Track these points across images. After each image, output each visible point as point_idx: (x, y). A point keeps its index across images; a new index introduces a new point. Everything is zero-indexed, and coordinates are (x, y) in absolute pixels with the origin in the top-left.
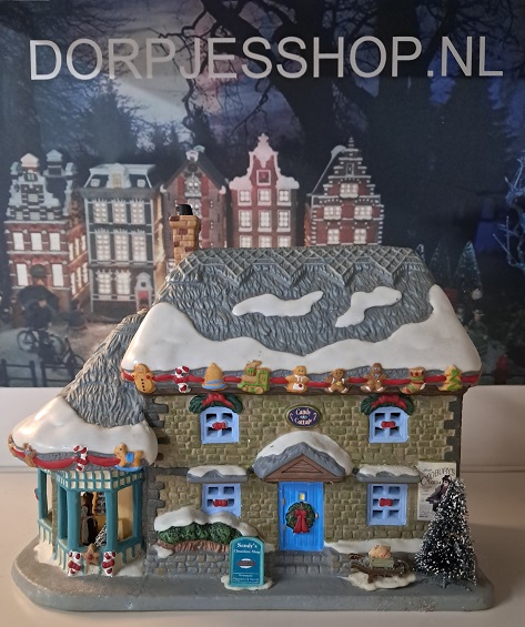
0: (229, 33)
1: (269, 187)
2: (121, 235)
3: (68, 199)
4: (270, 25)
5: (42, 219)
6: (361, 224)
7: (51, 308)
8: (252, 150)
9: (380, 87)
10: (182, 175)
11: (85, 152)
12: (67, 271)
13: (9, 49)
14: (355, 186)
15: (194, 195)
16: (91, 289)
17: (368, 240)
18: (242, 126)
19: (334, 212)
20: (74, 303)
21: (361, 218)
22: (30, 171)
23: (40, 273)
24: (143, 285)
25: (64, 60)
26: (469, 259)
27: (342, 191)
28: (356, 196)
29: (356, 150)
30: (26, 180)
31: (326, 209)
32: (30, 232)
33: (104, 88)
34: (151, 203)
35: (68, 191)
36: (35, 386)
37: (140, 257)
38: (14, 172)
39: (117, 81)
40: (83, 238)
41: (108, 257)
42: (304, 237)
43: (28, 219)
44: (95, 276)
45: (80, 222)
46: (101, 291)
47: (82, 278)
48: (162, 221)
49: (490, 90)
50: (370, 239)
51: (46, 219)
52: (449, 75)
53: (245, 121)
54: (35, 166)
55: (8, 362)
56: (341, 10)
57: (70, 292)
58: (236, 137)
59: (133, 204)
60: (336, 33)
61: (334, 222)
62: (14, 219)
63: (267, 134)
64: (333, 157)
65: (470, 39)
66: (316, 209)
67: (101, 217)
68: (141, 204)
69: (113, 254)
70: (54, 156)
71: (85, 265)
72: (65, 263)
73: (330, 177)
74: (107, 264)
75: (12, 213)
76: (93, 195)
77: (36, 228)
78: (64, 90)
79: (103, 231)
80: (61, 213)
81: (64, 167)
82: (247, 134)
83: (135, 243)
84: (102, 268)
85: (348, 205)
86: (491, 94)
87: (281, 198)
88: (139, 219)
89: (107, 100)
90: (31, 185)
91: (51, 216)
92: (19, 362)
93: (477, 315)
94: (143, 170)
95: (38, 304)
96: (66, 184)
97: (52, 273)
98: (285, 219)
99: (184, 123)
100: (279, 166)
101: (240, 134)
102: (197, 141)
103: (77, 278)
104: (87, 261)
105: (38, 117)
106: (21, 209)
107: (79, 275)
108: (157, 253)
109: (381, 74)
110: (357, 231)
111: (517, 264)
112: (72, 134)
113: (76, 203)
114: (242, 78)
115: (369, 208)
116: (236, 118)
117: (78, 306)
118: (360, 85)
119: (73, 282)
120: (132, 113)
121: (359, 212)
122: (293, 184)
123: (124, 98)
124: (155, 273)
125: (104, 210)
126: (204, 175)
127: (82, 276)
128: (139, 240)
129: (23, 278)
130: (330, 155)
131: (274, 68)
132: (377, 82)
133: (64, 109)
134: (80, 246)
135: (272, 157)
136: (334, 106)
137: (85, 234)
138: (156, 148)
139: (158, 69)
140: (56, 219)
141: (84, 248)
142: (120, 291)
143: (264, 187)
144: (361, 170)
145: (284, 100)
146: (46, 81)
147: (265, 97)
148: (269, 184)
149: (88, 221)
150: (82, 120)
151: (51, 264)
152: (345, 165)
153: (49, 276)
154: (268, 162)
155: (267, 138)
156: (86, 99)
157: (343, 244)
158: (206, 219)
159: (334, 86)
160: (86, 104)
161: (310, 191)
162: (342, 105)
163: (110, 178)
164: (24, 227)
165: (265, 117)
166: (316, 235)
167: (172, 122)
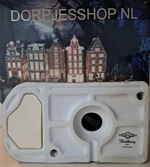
0: (65, 8)
1: (76, 49)
2: (37, 63)
3: (22, 53)
4: (75, 5)
5: (15, 59)
6: (101, 58)
7: (18, 83)
8: (71, 39)
9: (105, 22)
10: (53, 46)
11: (27, 40)
12: (22, 73)
13: (5, 13)
14: (99, 49)
15: (56, 52)
16: (29, 77)
17: (103, 63)
18: (69, 33)
19: (93, 56)
20: (24, 81)
21: (101, 57)
22: (12, 46)
23: (15, 73)
24: (43, 76)
25: (20, 16)
26: (129, 67)
27: (96, 50)
28: (99, 51)
29: (99, 39)
30: (11, 48)
31: (91, 55)
32: (12, 62)
33: (31, 23)
34: (45, 54)
35: (22, 51)
37: (42, 68)
38: (7, 46)
39: (35, 21)
40: (27, 64)
41: (33, 69)
42: (85, 62)
43: (12, 59)
44: (30, 74)
45: (25, 59)
46: (32, 78)
47: (27, 74)
48: (48, 59)
50: (103, 62)
52: (123, 19)
53: (69, 31)
54: (13, 44)
56: (94, 1)
57: (23, 78)
58: (67, 36)
59: (40, 54)
60: (93, 7)
61: (93, 58)
62: (8, 59)
63: (75, 35)
64: (93, 41)
65: (129, 9)
66: (89, 55)
67: (31, 58)
68: (42, 54)
69: (35, 68)
70: (18, 42)
71: (27, 71)
72: (22, 70)
73: (92, 46)
74: (33, 71)
75: (7, 57)
76: (29, 52)
77: (14, 61)
78: (21, 24)
79: (32, 62)
80: (20, 57)
81: (21, 45)
82: (70, 35)
83: (41, 65)
84: (32, 72)
85: (97, 54)
86: (134, 23)
87: (79, 52)
88: (41, 58)
89: (32, 26)
90: (12, 50)
91: (18, 58)
94: (42, 45)
95: (14, 82)
96: (22, 49)
97: (18, 73)
98: (80, 58)
99: (53, 32)
100: (79, 43)
101: (68, 35)
102: (57, 37)
103: (25, 75)
105: (13, 31)
106: (9, 56)
107: (26, 74)
108: (47, 67)
109: (105, 19)
110: (100, 61)
111: (142, 69)
112: (23, 36)
113: (24, 55)
114: (68, 20)
115: (103, 54)
116: (67, 31)
118: (100, 21)
119: (24, 75)
120: (39, 30)
121: (100, 55)
122: (82, 48)
123: (37, 26)
124: (46, 73)
125: (32, 56)
126: (59, 46)
129: (10, 75)
130: (92, 40)
131: (77, 17)
132: (104, 21)
133: (21, 29)
134: (26, 66)
135: (77, 41)
136: (93, 27)
137: (27, 62)
138: (46, 39)
139: (46, 18)
140: (19, 59)
141: (27, 66)
142: (37, 78)
143: (75, 49)
144: (100, 44)
145: (80, 26)
146: (16, 21)
147: (75, 25)
148: (76, 48)
149: (28, 59)
150: (26, 32)
151: (18, 71)
152: (96, 43)
153: (18, 74)
154: (76, 43)
155: (75, 36)
156: (27, 26)
157: (96, 64)
158: (59, 58)
159: (93, 22)
160: (27, 28)
161: (87, 50)
162: (95, 27)
163: (33, 47)
164: (10, 61)
165: (75, 30)
166: (89, 62)
167: (50, 32)
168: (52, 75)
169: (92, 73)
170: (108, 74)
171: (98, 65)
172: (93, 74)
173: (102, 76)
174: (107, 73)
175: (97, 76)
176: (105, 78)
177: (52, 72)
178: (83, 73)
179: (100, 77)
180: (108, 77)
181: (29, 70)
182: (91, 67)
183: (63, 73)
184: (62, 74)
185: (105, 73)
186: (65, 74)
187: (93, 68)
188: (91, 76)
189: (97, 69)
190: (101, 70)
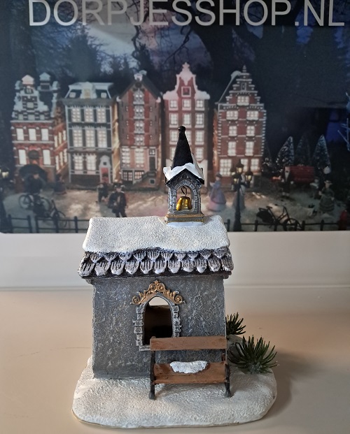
1: (189, 98)
2: (89, 130)
3: (54, 106)
5: (36, 119)
6: (251, 123)
7: (42, 180)
8: (179, 73)
9: (263, 32)
10: (131, 90)
11: (66, 74)
12: (53, 154)
13: (14, 4)
14: (247, 98)
15: (139, 103)
16: (70, 166)
17: (256, 134)
18: (172, 57)
19: (232, 115)
20: (58, 176)
21: (251, 119)
22: (29, 87)
23: (34, 155)
24: (105, 164)
26: (322, 147)
27: (239, 101)
28: (247, 104)
29: (248, 74)
30: (26, 93)
31: (228, 112)
32: (28, 128)
33: (79, 31)
34: (111, 108)
35: (54, 101)
36: (31, 232)
37: (103, 145)
38: (17, 88)
39: (88, 27)
40: (64, 132)
41: (81, 145)
42: (213, 131)
43: (27, 119)
44: (72, 158)
45: (62, 121)
46: (76, 168)
47: (64, 159)
48: (118, 121)
49: (336, 35)
50: (258, 132)
51: (39, 119)
52: (309, 25)
53: (174, 54)
54: (32, 83)
55: (13, 216)
57: (55, 169)
58: (168, 65)
59: (98, 109)
61: (233, 121)
62: (17, 119)
63: (188, 63)
64: (233, 78)
66: (221, 113)
67: (77, 118)
68: (104, 110)
69: (84, 143)
70: (45, 77)
71: (65, 150)
72: (52, 149)
73: (231, 92)
74: (81, 150)
75: (16, 115)
76: (71, 103)
77: (32, 125)
78: (52, 33)
79: (78, 127)
80: (49, 115)
81: (51, 84)
82: (175, 63)
83: (100, 136)
84: (77, 152)
85: (243, 110)
86: (336, 38)
87: (198, 105)
88: (102, 119)
90: (29, 96)
91: (42, 117)
92: (20, 216)
93: (327, 184)
94: (105, 86)
95: (32, 177)
96: (52, 96)
97: (43, 156)
98: (200, 119)
99: (133, 55)
100: (197, 84)
101: (170, 63)
102: (141, 68)
103: (60, 159)
104: (67, 148)
105: (34, 50)
106: (22, 112)
107: (61, 157)
108: (115, 142)
109: (264, 24)
110: (249, 128)
112: (57, 62)
113: (59, 110)
114: (172, 25)
115: (257, 113)
116: (168, 52)
117: (61, 178)
118: (251, 30)
119: (57, 161)
120: (98, 48)
121: (250, 114)
122: (205, 96)
123: (92, 38)
124: (113, 156)
125: (79, 113)
127: (63, 157)
128: (102, 134)
129: (23, 159)
130: (230, 77)
132: (262, 29)
133: (52, 45)
134: (62, 137)
135: (192, 78)
136: (233, 45)
137: (65, 129)
138: (114, 72)
139: (115, 19)
140: (46, 119)
141: (65, 139)
142: (89, 168)
143: (186, 98)
144: (251, 88)
145: (200, 40)
146: (40, 26)
147: (187, 38)
148: (190, 96)
149: (67, 121)
150: (64, 53)
151: (42, 150)
152: (240, 84)
153: (41, 158)
154: (189, 82)
155: (188, 66)
156: (67, 39)
157: (239, 136)
158: (147, 119)
159: (233, 31)
160: (67, 42)
161: (217, 101)
162: (238, 44)
163: (83, 92)
164: (24, 124)
165: (187, 52)
166: (221, 130)
167: (125, 54)
168: (128, 162)
169: (229, 157)
170: (268, 162)
171: (243, 138)
172: (230, 161)
173: (254, 165)
174: (267, 159)
175: (242, 166)
176: (260, 171)
177: (128, 154)
178: (205, 158)
179: (249, 169)
180: (270, 169)
181: (69, 147)
182: (228, 144)
183: (156, 156)
184: (152, 161)
185: (262, 160)
186: (160, 160)
187: (232, 145)
188: (226, 165)
189: (241, 148)
190: (251, 151)
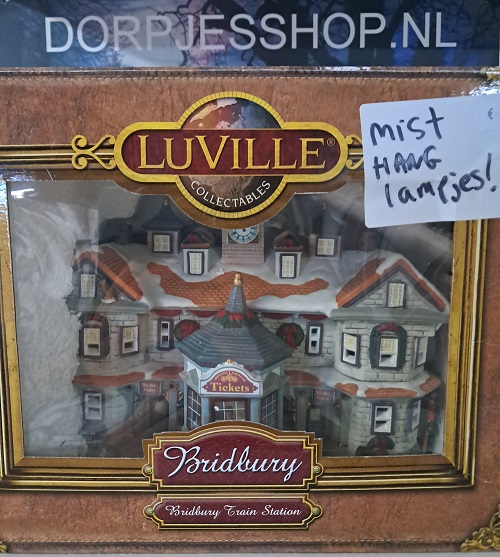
4: (253, 3)
9: (349, 56)
13: (27, 24)
25: (75, 34)
33: (110, 59)
39: (122, 53)
49: (445, 59)
52: (410, 46)
65: (428, 15)
78: (75, 60)
86: (446, 62)
109: (350, 46)
114: (229, 49)
118: (333, 54)
131: (258, 41)
132: (347, 53)
139: (157, 42)
146: (60, 53)
159: (309, 56)
